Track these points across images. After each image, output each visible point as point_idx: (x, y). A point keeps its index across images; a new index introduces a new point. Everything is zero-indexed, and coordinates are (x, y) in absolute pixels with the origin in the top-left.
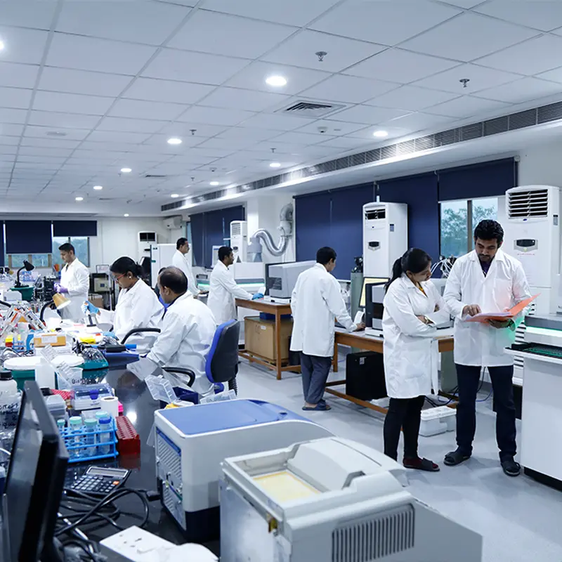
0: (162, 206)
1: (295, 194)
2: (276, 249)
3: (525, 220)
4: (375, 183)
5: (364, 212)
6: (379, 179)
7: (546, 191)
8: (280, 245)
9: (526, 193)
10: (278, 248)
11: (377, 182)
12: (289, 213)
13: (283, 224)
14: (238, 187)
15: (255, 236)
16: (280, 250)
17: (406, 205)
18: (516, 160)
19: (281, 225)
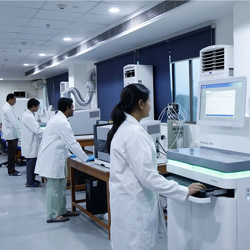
0: (26, 73)
1: (96, 62)
2: (83, 101)
3: (210, 73)
4: (135, 52)
5: (124, 72)
6: (138, 48)
7: (223, 49)
8: (87, 98)
9: (212, 52)
10: (85, 101)
11: (137, 50)
12: (92, 75)
13: (89, 83)
14: (58, 57)
15: (67, 92)
16: (86, 102)
17: (151, 67)
18: (212, 27)
19: (87, 84)
